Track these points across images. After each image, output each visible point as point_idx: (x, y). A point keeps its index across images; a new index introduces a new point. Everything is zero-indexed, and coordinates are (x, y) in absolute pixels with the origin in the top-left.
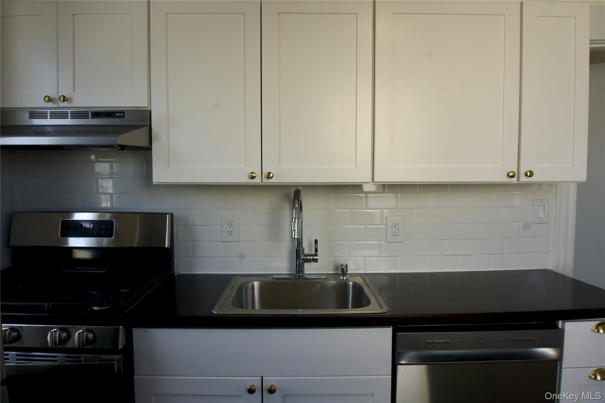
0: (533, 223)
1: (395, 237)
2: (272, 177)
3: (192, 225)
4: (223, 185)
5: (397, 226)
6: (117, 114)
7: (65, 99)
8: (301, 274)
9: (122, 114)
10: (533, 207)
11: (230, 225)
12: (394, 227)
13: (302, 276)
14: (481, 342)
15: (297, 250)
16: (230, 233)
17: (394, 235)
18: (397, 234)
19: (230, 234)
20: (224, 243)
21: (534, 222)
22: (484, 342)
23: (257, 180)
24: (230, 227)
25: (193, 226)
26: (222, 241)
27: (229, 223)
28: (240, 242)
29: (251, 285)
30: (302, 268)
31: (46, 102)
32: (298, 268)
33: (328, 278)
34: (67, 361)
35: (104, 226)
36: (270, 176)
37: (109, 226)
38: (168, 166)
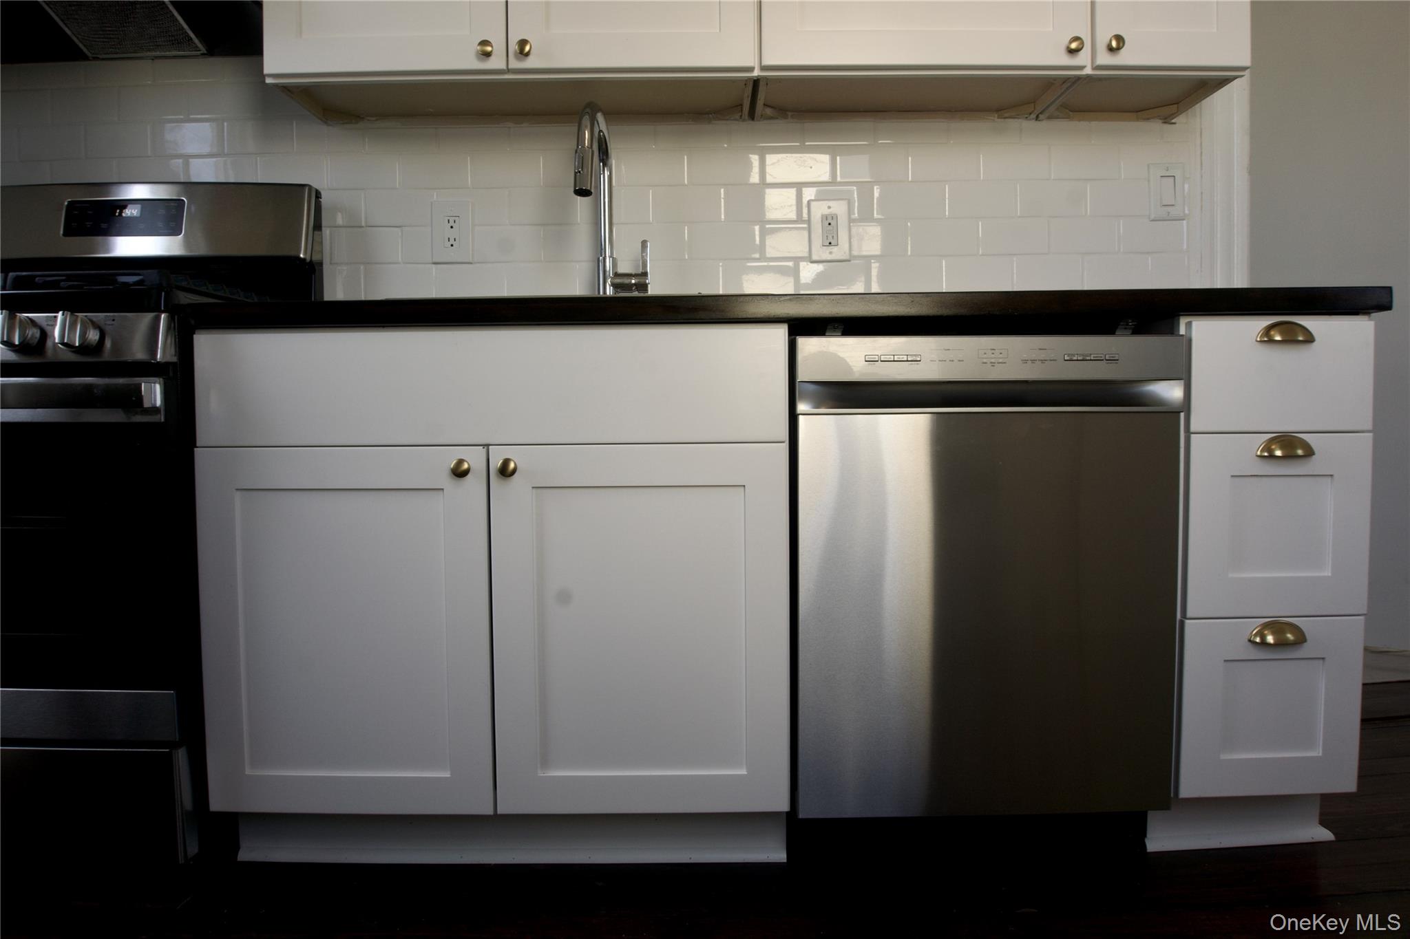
0: (1149, 218)
1: (831, 247)
2: (529, 54)
3: (366, 226)
5: (834, 223)
10: (1149, 181)
11: (452, 223)
12: (827, 225)
14: (993, 361)
16: (452, 242)
18: (834, 242)
19: (452, 245)
21: (1152, 217)
22: (1001, 361)
23: (496, 65)
24: (452, 227)
25: (368, 228)
26: (435, 260)
27: (449, 218)
28: (475, 263)
35: (163, 211)
36: (523, 51)
37: (174, 212)
38: (298, 37)
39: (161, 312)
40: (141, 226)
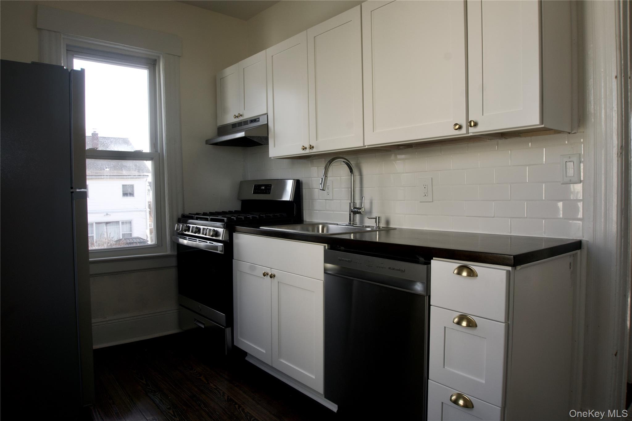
1: (426, 197)
2: (313, 148)
3: (312, 188)
5: (427, 188)
6: (257, 120)
7: (241, 115)
8: (353, 222)
9: (259, 119)
12: (424, 188)
13: (352, 224)
14: (369, 265)
15: (350, 204)
18: (426, 195)
19: (328, 194)
20: (327, 201)
21: (562, 182)
23: (308, 151)
26: (325, 199)
28: (333, 200)
30: (353, 218)
31: (234, 118)
32: (350, 218)
35: (268, 188)
36: (311, 147)
37: (270, 188)
38: (274, 147)
39: (225, 229)
40: (265, 191)
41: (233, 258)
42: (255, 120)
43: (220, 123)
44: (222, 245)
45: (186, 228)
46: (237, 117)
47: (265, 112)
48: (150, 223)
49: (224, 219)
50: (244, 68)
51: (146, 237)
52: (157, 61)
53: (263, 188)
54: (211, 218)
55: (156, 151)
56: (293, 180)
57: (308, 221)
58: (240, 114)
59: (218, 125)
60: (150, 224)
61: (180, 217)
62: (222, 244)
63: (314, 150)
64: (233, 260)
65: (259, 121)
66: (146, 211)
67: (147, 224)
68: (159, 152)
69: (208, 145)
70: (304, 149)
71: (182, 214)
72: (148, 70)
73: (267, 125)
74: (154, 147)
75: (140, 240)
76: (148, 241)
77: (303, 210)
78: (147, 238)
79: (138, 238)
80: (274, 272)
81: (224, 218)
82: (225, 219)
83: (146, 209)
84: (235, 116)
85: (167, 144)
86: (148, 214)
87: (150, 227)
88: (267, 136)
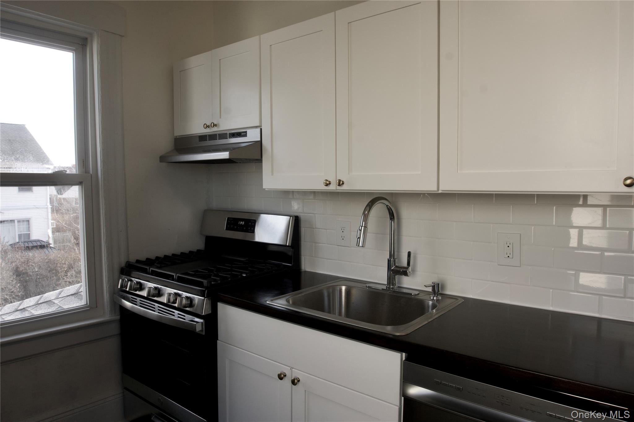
1: (508, 259)
2: (343, 184)
3: (316, 228)
4: (305, 191)
5: (511, 246)
6: (242, 134)
7: (215, 125)
8: (392, 286)
9: (245, 134)
11: (343, 230)
12: (507, 247)
13: (392, 288)
15: (388, 260)
17: (507, 257)
18: (511, 256)
20: (339, 247)
23: (333, 187)
29: (338, 289)
30: (392, 280)
31: (204, 128)
32: (389, 279)
33: (420, 294)
34: (179, 317)
35: (250, 224)
36: (340, 183)
37: (253, 224)
38: (272, 175)
39: (205, 298)
40: (245, 228)
41: (217, 338)
42: (239, 134)
43: (179, 133)
44: (202, 323)
45: (137, 286)
46: (209, 127)
47: (258, 124)
48: (53, 221)
49: (202, 282)
50: (220, 59)
51: (48, 237)
52: (89, 40)
53: (242, 223)
54: (178, 276)
55: (87, 172)
56: (290, 216)
57: (309, 270)
58: (213, 123)
59: (175, 135)
60: (52, 223)
61: (123, 265)
62: (202, 321)
63: (344, 188)
64: (218, 341)
65: (246, 136)
66: (47, 208)
67: (48, 223)
68: (91, 173)
69: (164, 164)
70: (328, 184)
71: (127, 262)
72: (73, 53)
73: (260, 142)
74: (84, 166)
75: (41, 243)
76: (51, 244)
77: (301, 255)
78: (49, 239)
79: (39, 241)
80: (297, 374)
81: (202, 280)
82: (205, 282)
83: (47, 206)
84: (205, 125)
85: (104, 162)
86: (50, 210)
87: (52, 226)
88: (260, 158)
